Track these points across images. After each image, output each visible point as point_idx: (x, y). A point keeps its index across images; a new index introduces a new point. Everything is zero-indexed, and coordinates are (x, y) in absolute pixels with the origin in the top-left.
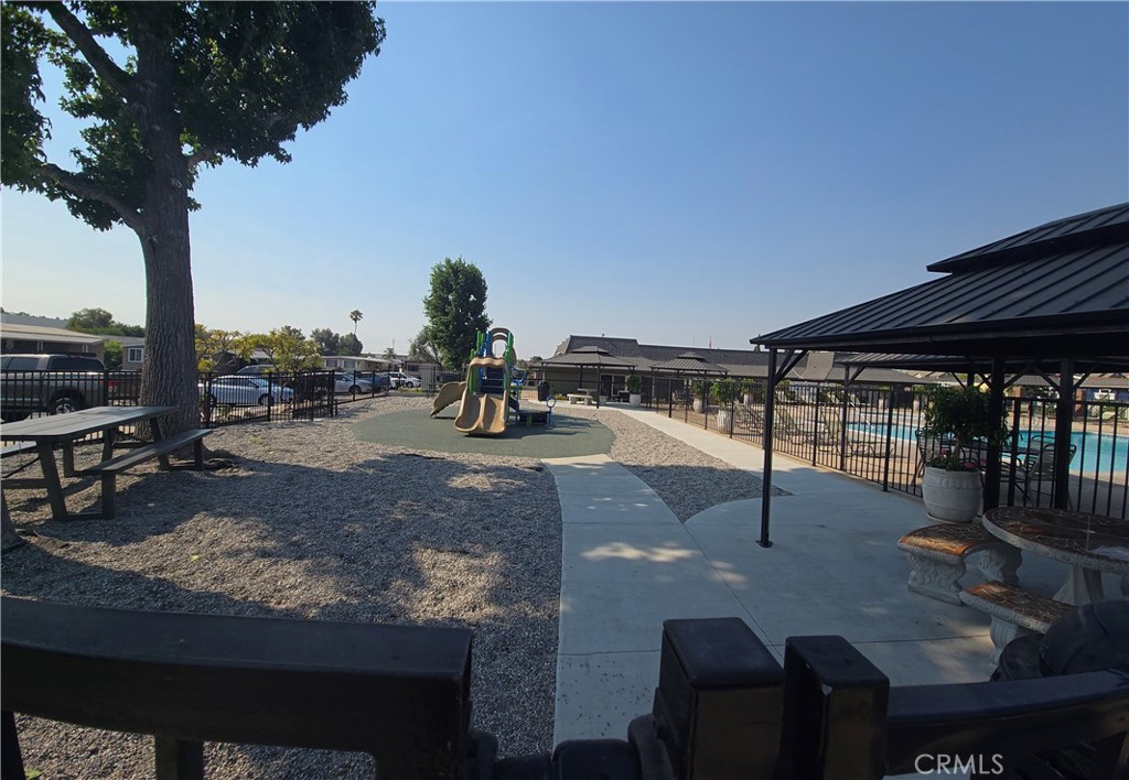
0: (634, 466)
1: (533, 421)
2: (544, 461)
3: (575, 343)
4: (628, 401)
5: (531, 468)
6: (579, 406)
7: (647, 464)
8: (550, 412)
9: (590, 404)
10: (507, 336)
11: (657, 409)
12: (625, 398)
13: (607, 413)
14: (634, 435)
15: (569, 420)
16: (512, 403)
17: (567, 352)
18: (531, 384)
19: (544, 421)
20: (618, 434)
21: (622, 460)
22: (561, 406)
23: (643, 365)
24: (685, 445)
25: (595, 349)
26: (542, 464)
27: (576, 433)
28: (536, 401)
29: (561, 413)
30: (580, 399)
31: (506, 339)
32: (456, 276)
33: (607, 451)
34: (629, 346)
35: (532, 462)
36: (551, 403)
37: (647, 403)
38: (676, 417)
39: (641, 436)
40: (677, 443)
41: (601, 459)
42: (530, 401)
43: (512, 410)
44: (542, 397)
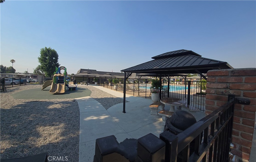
0: (96, 98)
1: (72, 89)
2: (75, 99)
3: (82, 71)
4: (94, 84)
5: (72, 101)
6: (83, 85)
7: (99, 98)
8: (76, 87)
9: (86, 85)
10: (64, 68)
11: (101, 86)
12: (94, 83)
13: (90, 87)
14: (96, 91)
15: (81, 89)
16: (67, 85)
17: (80, 73)
18: (72, 80)
19: (75, 89)
20: (92, 91)
21: (93, 97)
22: (79, 86)
23: (98, 76)
24: (107, 93)
25: (86, 72)
26: (75, 100)
27: (83, 91)
28: (73, 85)
29: (79, 87)
30: (83, 84)
31: (64, 69)
32: (49, 53)
33: (90, 95)
34: (94, 71)
35: (72, 99)
36: (76, 85)
37: (99, 84)
38: (105, 87)
39: (97, 92)
40: (105, 93)
41: (88, 97)
42: (71, 84)
43: (66, 87)
44: (74, 84)
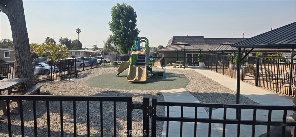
0: (194, 93)
1: (158, 76)
2: (161, 91)
3: (175, 40)
4: (198, 65)
5: (156, 94)
6: (177, 68)
7: (200, 92)
8: (164, 72)
9: (181, 67)
10: (146, 40)
11: (211, 69)
12: (197, 64)
13: (189, 71)
14: (198, 81)
15: (172, 75)
16: (149, 69)
17: (172, 44)
18: (159, 58)
19: (162, 76)
20: (191, 80)
21: (190, 90)
22: (169, 69)
23: (205, 48)
24: (219, 84)
25: (183, 43)
26: (160, 92)
27: (174, 80)
28: (160, 67)
29: (169, 72)
30: (177, 65)
31: (145, 42)
33: (184, 87)
34: (200, 40)
35: (157, 92)
36: (164, 68)
37: (207, 66)
38: (219, 72)
39: (201, 81)
40: (216, 84)
41: (182, 90)
42: (157, 67)
43: (149, 71)
44: (162, 65)
